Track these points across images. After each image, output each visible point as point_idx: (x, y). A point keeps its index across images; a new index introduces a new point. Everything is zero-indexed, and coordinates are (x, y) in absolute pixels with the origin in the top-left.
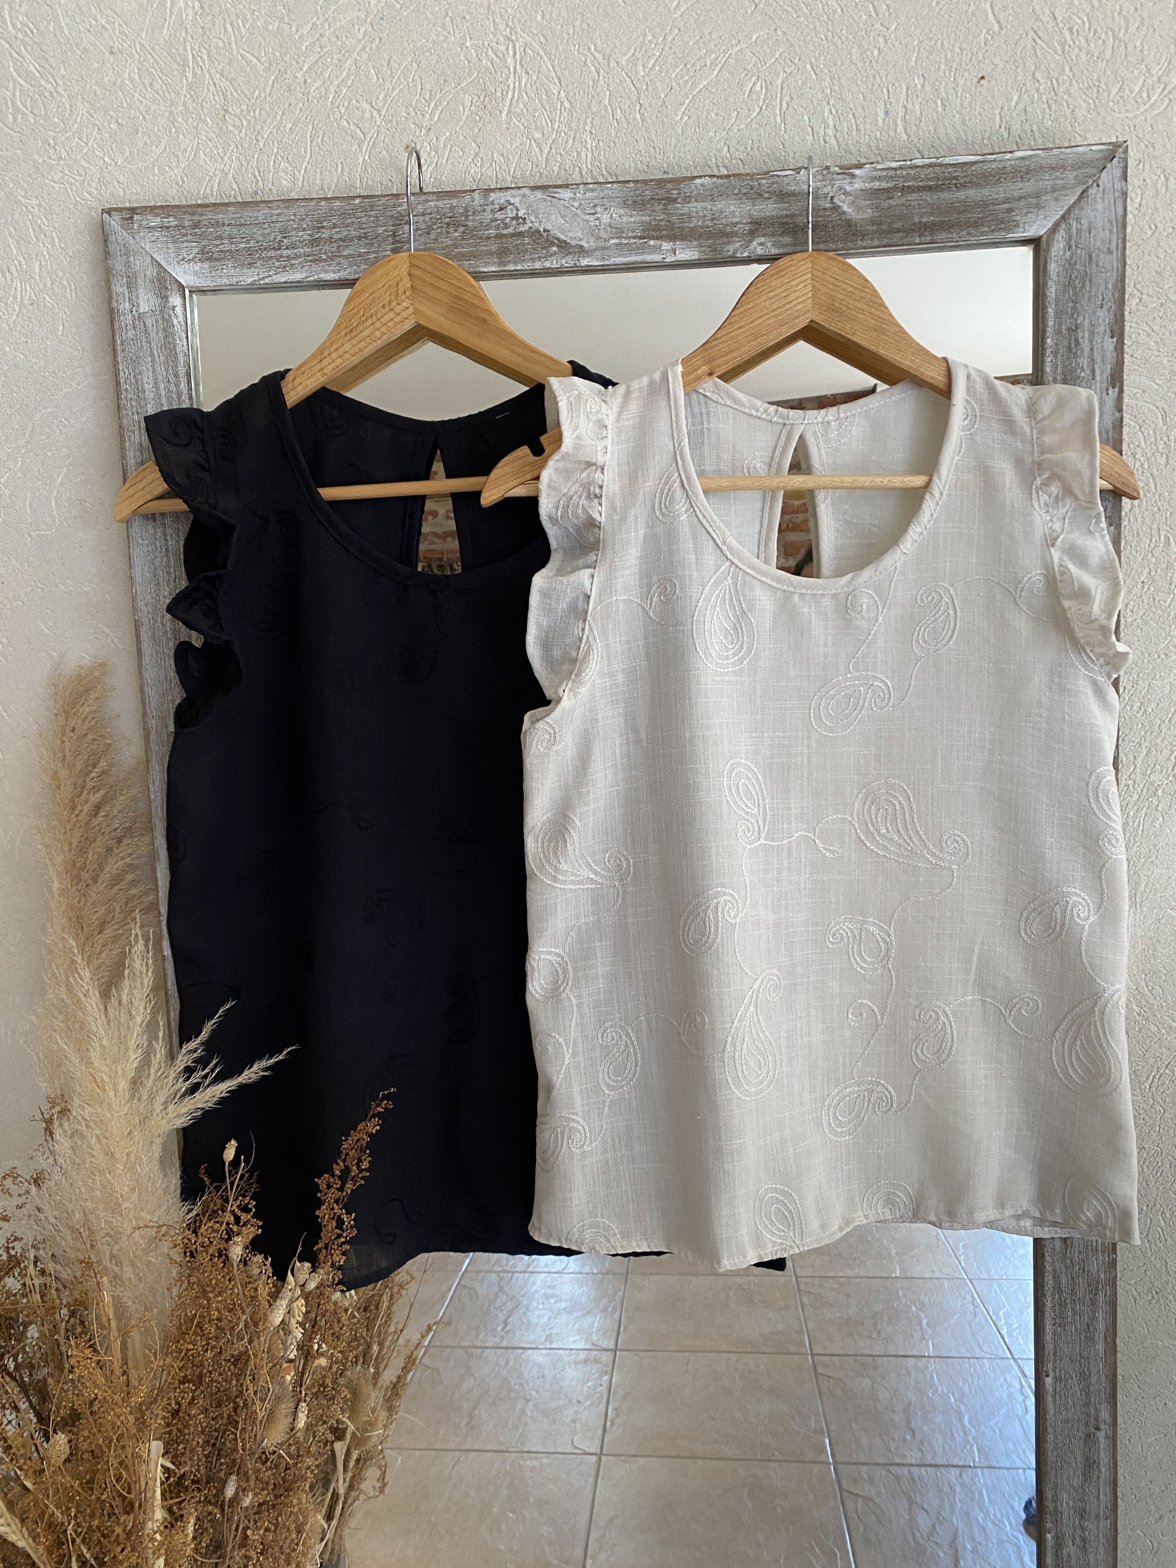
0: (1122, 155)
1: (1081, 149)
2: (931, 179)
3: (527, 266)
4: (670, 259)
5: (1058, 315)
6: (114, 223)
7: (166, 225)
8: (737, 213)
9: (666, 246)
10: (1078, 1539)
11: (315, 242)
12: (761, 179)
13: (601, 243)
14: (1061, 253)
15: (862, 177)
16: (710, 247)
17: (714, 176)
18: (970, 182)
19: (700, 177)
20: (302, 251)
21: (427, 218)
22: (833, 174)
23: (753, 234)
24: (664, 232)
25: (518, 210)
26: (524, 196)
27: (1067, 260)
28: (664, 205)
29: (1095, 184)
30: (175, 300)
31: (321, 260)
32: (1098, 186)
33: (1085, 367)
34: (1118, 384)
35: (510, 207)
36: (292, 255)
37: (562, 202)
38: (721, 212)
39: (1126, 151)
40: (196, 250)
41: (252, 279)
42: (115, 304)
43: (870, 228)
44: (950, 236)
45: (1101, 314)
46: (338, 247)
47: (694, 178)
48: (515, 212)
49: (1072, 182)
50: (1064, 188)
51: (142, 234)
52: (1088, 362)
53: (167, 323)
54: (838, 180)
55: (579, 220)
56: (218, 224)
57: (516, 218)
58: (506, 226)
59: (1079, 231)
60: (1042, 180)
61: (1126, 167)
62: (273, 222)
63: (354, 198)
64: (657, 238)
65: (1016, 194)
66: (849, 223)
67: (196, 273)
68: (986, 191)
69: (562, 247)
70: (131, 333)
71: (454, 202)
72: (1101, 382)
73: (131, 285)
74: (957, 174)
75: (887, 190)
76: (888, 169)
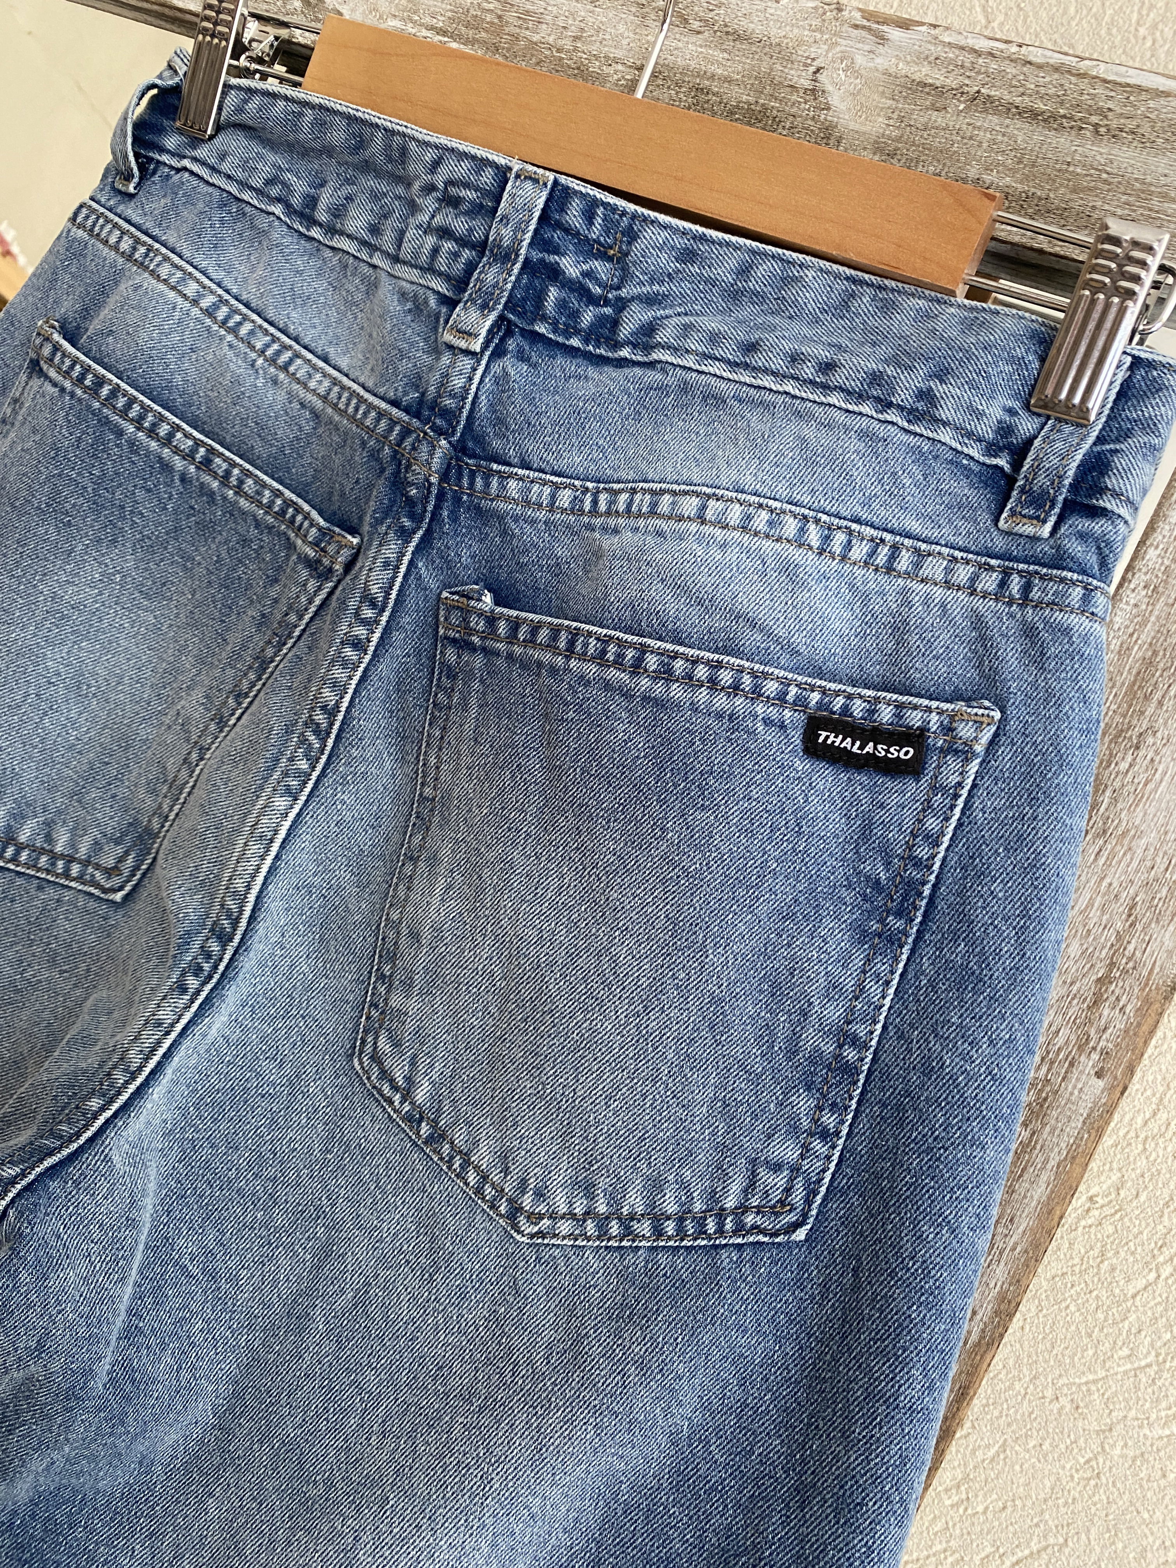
15: (900, 48)
22: (845, 22)
54: (847, 38)
66: (829, 130)
74: (1110, 105)
75: (938, 91)
76: (962, 48)
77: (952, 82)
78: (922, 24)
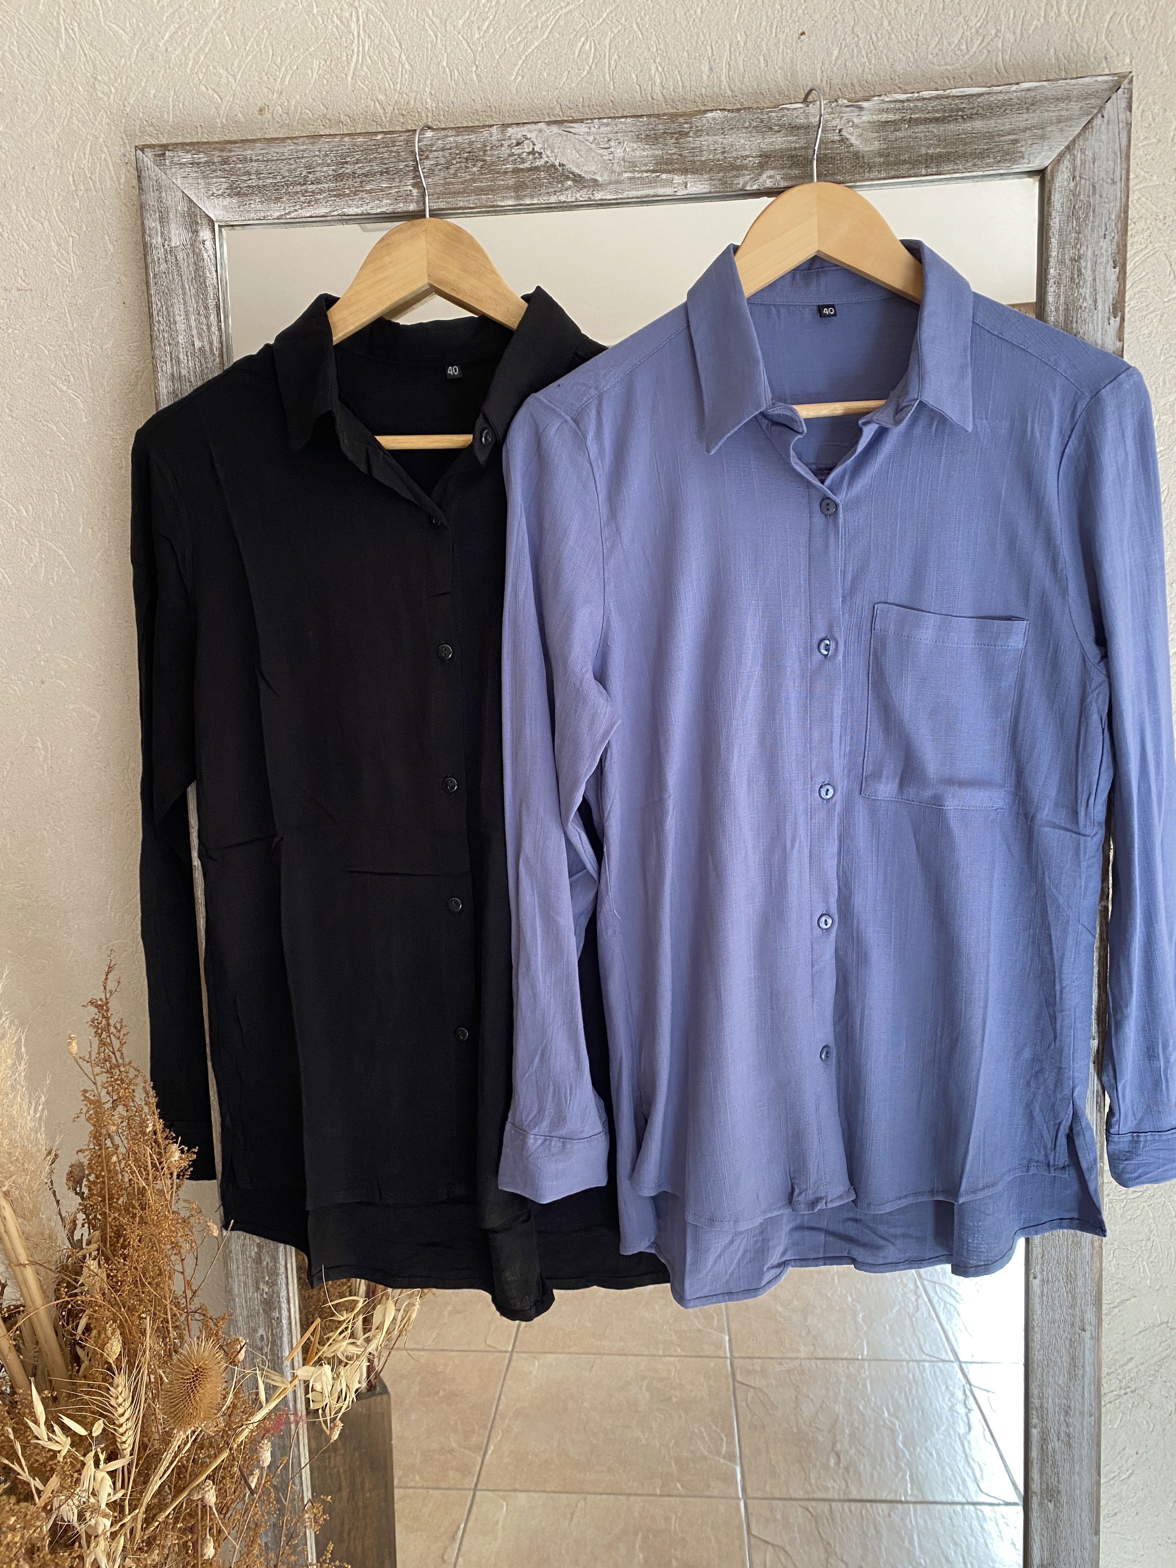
0: (1127, 86)
1: (1086, 80)
2: (936, 111)
3: (543, 200)
4: (682, 192)
5: (1062, 245)
6: (148, 159)
7: (197, 161)
8: (747, 147)
9: (678, 179)
10: (1063, 1435)
11: (338, 177)
12: (771, 112)
13: (614, 177)
14: (1066, 183)
15: (870, 110)
16: (720, 180)
17: (725, 110)
18: (976, 114)
19: (712, 111)
20: (326, 186)
21: (447, 153)
22: (841, 106)
23: (762, 167)
24: (676, 166)
25: (534, 145)
26: (540, 131)
27: (1071, 191)
28: (676, 139)
29: (1100, 115)
30: (205, 234)
31: (345, 195)
32: (1103, 116)
33: (1087, 297)
34: (1120, 314)
35: (528, 141)
36: (317, 191)
37: (577, 136)
38: (732, 146)
39: (1131, 81)
40: (225, 186)
41: (279, 214)
42: (148, 238)
43: (877, 160)
44: (956, 167)
45: (1104, 244)
46: (361, 182)
47: (705, 112)
48: (531, 147)
49: (1078, 113)
50: (1069, 119)
51: (174, 170)
52: (1091, 293)
53: (198, 255)
54: (846, 112)
55: (593, 154)
56: (245, 160)
57: (533, 152)
58: (523, 161)
59: (1083, 163)
60: (1047, 111)
61: (1131, 98)
62: (298, 158)
63: (376, 133)
64: (669, 172)
65: (1022, 125)
66: (857, 155)
67: (225, 207)
68: (992, 123)
69: (576, 181)
70: (163, 267)
71: (473, 137)
72: (1103, 311)
73: (163, 220)
74: (963, 106)
75: (894, 122)
76: (895, 101)
77: (898, 117)
78: (875, 96)
